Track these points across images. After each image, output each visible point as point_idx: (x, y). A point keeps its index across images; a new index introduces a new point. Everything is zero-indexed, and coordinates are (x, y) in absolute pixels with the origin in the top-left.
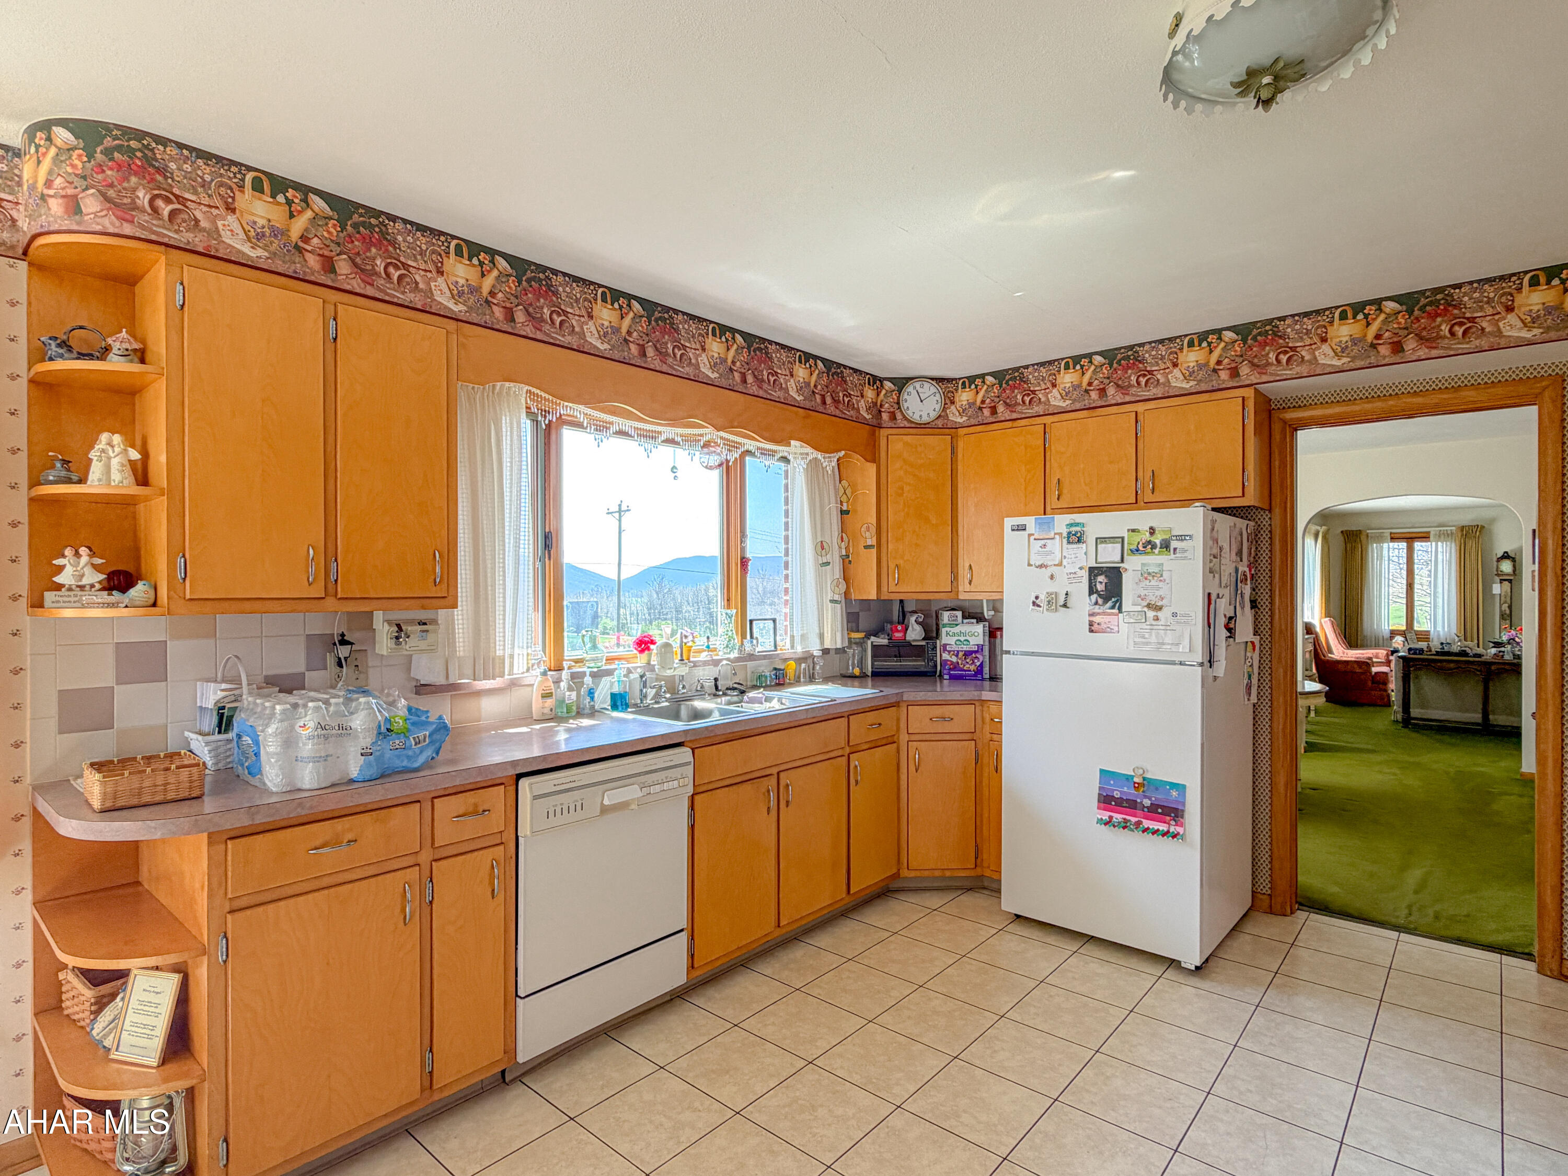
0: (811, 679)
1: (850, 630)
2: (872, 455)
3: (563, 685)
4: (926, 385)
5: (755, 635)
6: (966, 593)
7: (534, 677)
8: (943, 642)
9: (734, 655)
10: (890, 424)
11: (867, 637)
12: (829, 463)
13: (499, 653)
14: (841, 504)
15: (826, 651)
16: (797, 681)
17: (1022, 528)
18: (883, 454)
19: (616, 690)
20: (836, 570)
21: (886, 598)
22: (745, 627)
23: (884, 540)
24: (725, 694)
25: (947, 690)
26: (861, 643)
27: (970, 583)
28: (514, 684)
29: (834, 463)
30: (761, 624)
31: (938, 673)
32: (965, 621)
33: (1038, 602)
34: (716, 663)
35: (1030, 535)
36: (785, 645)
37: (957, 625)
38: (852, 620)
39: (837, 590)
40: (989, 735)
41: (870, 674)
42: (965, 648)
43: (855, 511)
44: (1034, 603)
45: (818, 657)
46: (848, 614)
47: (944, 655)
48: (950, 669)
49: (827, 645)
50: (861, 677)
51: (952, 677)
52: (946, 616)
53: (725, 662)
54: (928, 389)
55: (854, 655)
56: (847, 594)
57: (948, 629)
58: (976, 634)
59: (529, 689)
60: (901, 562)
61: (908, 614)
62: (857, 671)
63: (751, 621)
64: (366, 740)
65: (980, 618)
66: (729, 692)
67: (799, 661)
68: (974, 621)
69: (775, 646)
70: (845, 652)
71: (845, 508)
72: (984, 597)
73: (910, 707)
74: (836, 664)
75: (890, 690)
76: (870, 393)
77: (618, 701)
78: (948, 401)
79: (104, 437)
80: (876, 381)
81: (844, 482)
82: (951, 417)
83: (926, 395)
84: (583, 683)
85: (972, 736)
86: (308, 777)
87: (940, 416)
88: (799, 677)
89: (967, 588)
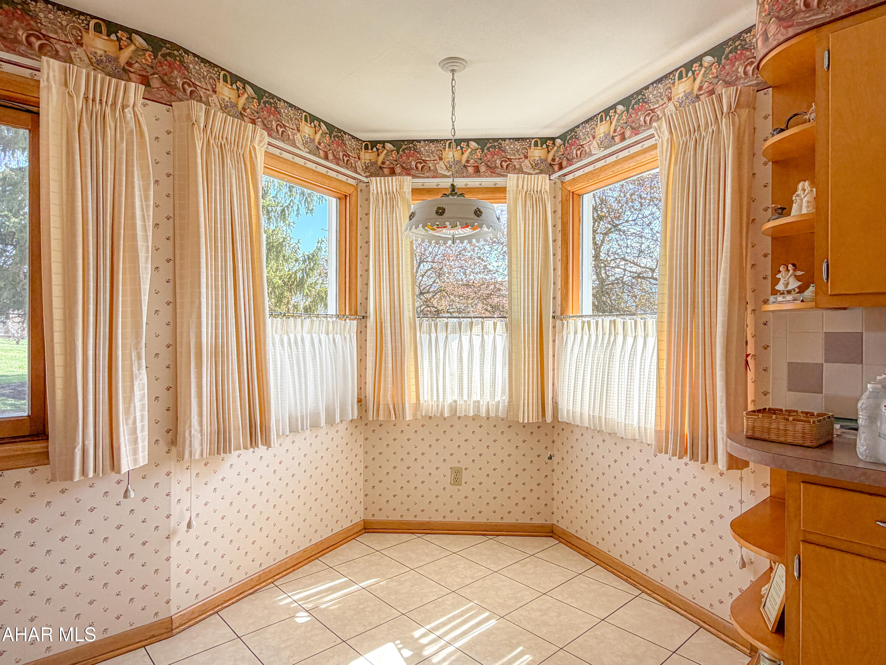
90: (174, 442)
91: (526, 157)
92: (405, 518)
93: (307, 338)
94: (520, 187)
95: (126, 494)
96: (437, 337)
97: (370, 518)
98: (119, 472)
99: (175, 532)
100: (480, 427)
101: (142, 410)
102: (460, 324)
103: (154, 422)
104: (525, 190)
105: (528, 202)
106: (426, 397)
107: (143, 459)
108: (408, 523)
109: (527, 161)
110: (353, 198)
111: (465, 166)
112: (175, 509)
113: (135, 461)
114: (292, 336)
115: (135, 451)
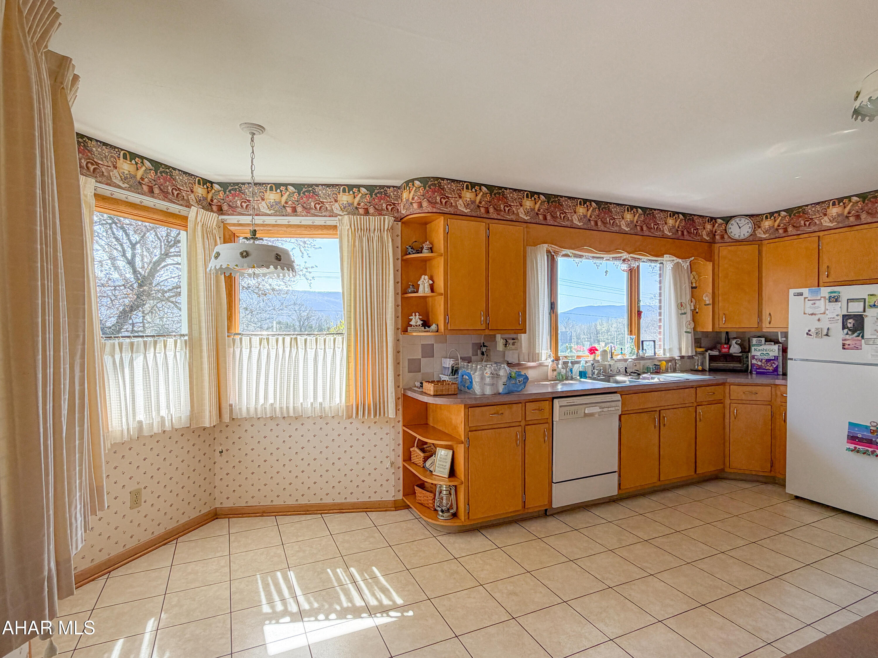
0: (674, 371)
1: (696, 347)
2: (709, 257)
3: (560, 366)
4: (743, 220)
5: (644, 348)
6: (766, 328)
7: (549, 362)
8: (753, 354)
9: (634, 357)
10: (720, 241)
11: (706, 351)
12: (686, 264)
13: (537, 352)
14: (692, 283)
15: (682, 357)
16: (667, 371)
17: (801, 294)
18: (716, 258)
19: (581, 370)
20: (689, 316)
21: (718, 331)
22: (640, 344)
23: (716, 300)
24: (630, 375)
25: (755, 379)
26: (702, 354)
27: (770, 323)
28: (541, 365)
29: (688, 264)
30: (648, 343)
31: (749, 371)
32: (767, 343)
33: (810, 333)
34: (626, 360)
35: (805, 298)
36: (660, 353)
37: (761, 345)
38: (697, 342)
39: (689, 326)
40: (780, 403)
41: (708, 370)
42: (766, 358)
43: (700, 286)
44: (807, 334)
45: (678, 360)
46: (695, 339)
47: (753, 361)
48: (757, 369)
49: (683, 354)
50: (703, 371)
51: (758, 373)
52: (754, 341)
53: (630, 360)
54: (743, 221)
55: (698, 360)
56: (694, 329)
57: (756, 347)
58: (773, 350)
59: (546, 368)
60: (726, 312)
61: (731, 340)
62: (700, 368)
63: (642, 342)
64: (504, 379)
65: (777, 342)
66: (632, 374)
67: (668, 361)
68: (773, 343)
69: (655, 354)
70: (693, 358)
71: (694, 285)
72: (779, 331)
73: (731, 386)
74: (688, 364)
75: (719, 377)
76: (709, 227)
77: (583, 374)
78: (756, 226)
79: (423, 277)
80: (713, 220)
81: (694, 273)
82: (758, 235)
83: (742, 225)
84: (568, 366)
85: (770, 403)
86: (488, 391)
87: (751, 235)
88: (668, 370)
89: (768, 326)
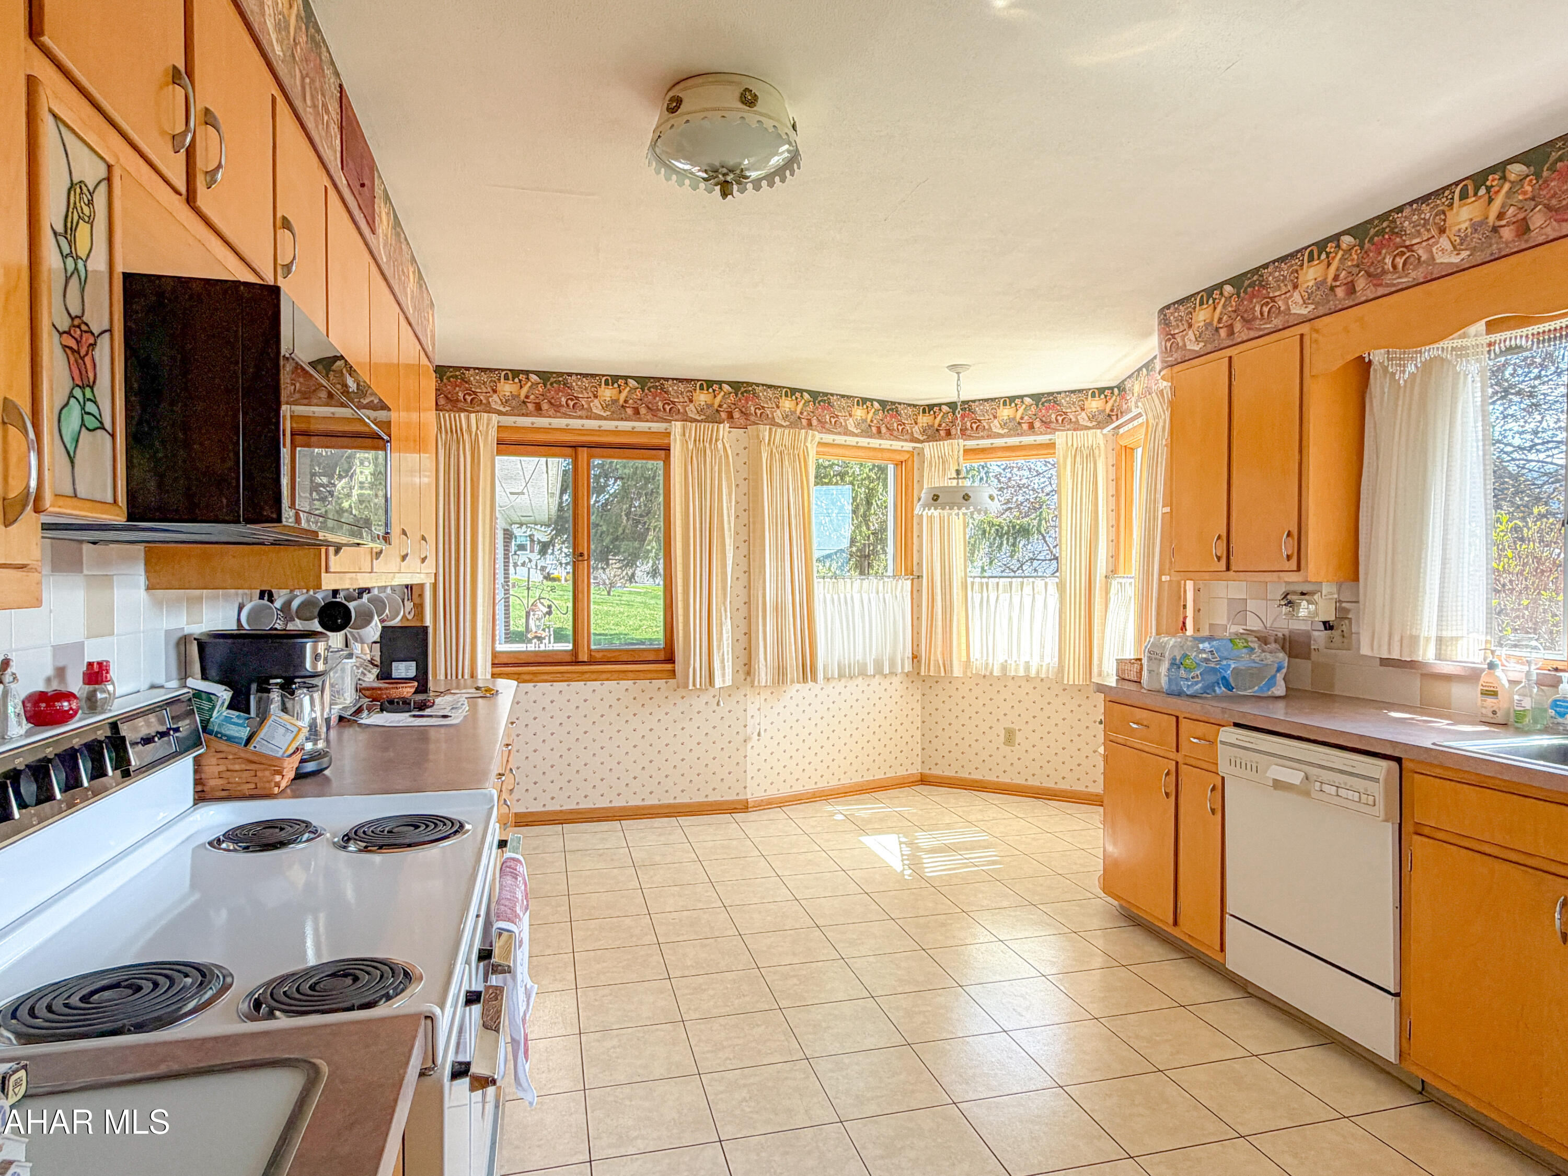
90: (748, 673)
91: (1083, 409)
92: (959, 775)
93: (857, 597)
94: (1070, 444)
95: (718, 704)
96: (988, 596)
97: (928, 772)
98: (714, 687)
99: (750, 738)
100: (1035, 688)
101: (728, 647)
102: (1011, 583)
103: (736, 658)
104: (1075, 446)
105: (1078, 459)
106: (976, 653)
107: (729, 683)
108: (961, 779)
109: (1083, 414)
110: (910, 463)
111: (1019, 423)
112: (750, 722)
113: (724, 681)
114: (842, 596)
115: (723, 675)
